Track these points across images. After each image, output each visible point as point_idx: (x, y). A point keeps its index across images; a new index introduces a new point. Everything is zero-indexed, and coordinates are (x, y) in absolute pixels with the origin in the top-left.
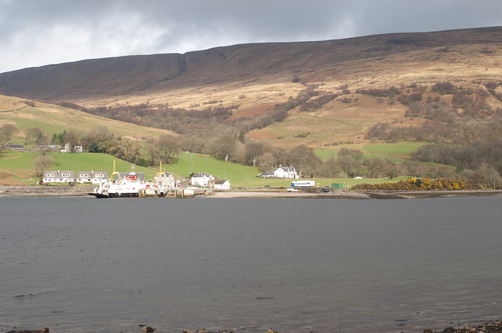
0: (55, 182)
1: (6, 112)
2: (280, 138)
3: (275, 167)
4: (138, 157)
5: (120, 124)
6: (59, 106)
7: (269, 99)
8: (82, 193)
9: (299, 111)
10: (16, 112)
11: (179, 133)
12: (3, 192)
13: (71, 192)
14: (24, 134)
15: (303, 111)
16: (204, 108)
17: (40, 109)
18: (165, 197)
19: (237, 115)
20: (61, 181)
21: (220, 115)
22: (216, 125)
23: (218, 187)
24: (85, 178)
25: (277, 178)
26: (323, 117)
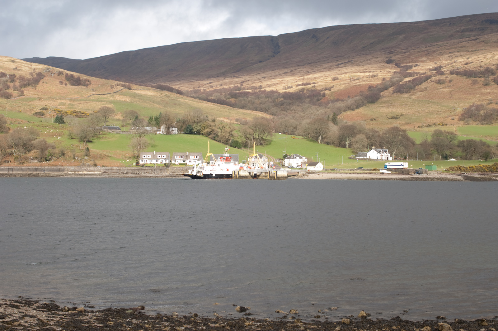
0: (151, 164)
1: (103, 95)
2: (373, 120)
3: (368, 149)
4: (232, 138)
5: (214, 106)
6: (154, 88)
7: (362, 81)
8: (177, 174)
9: (392, 92)
10: (113, 95)
11: (273, 115)
12: (101, 173)
13: (166, 173)
14: (121, 116)
15: (397, 92)
16: (297, 89)
17: (136, 91)
18: (259, 178)
19: (330, 97)
20: (157, 163)
21: (313, 97)
22: (309, 107)
23: (311, 168)
24: (180, 159)
25: (370, 160)
26: (416, 99)
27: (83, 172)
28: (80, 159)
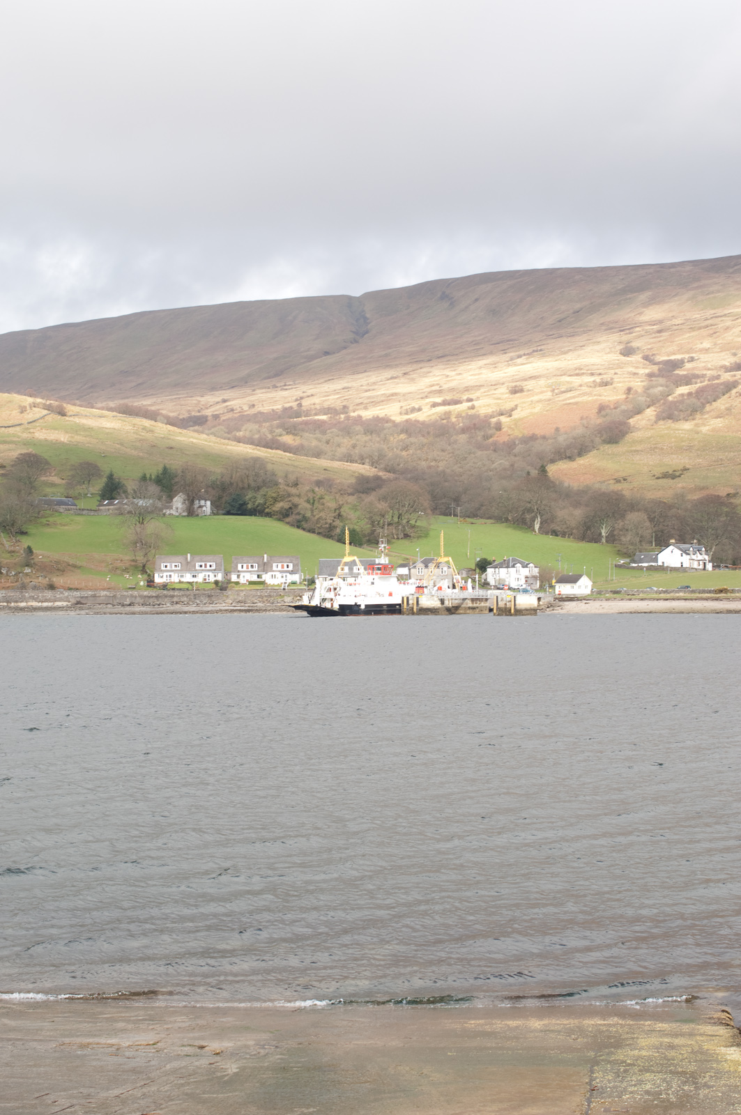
0: (180, 582)
1: (5, 427)
2: (622, 481)
3: (658, 545)
4: (341, 524)
5: (255, 451)
7: (581, 394)
8: (249, 605)
9: (653, 418)
10: (28, 429)
11: (390, 472)
12: (70, 604)
13: (224, 605)
14: (55, 475)
15: (664, 419)
16: (433, 414)
17: (77, 420)
18: (457, 612)
19: (513, 430)
20: (195, 580)
21: (473, 431)
22: (470, 453)
23: (565, 589)
24: (250, 572)
25: (663, 569)
26: (711, 433)
27: (27, 602)
28: (13, 573)
